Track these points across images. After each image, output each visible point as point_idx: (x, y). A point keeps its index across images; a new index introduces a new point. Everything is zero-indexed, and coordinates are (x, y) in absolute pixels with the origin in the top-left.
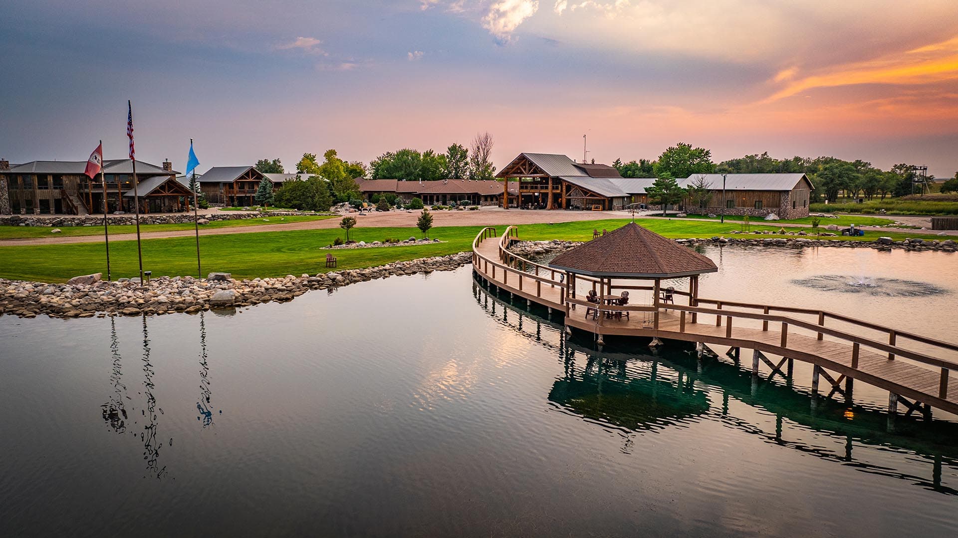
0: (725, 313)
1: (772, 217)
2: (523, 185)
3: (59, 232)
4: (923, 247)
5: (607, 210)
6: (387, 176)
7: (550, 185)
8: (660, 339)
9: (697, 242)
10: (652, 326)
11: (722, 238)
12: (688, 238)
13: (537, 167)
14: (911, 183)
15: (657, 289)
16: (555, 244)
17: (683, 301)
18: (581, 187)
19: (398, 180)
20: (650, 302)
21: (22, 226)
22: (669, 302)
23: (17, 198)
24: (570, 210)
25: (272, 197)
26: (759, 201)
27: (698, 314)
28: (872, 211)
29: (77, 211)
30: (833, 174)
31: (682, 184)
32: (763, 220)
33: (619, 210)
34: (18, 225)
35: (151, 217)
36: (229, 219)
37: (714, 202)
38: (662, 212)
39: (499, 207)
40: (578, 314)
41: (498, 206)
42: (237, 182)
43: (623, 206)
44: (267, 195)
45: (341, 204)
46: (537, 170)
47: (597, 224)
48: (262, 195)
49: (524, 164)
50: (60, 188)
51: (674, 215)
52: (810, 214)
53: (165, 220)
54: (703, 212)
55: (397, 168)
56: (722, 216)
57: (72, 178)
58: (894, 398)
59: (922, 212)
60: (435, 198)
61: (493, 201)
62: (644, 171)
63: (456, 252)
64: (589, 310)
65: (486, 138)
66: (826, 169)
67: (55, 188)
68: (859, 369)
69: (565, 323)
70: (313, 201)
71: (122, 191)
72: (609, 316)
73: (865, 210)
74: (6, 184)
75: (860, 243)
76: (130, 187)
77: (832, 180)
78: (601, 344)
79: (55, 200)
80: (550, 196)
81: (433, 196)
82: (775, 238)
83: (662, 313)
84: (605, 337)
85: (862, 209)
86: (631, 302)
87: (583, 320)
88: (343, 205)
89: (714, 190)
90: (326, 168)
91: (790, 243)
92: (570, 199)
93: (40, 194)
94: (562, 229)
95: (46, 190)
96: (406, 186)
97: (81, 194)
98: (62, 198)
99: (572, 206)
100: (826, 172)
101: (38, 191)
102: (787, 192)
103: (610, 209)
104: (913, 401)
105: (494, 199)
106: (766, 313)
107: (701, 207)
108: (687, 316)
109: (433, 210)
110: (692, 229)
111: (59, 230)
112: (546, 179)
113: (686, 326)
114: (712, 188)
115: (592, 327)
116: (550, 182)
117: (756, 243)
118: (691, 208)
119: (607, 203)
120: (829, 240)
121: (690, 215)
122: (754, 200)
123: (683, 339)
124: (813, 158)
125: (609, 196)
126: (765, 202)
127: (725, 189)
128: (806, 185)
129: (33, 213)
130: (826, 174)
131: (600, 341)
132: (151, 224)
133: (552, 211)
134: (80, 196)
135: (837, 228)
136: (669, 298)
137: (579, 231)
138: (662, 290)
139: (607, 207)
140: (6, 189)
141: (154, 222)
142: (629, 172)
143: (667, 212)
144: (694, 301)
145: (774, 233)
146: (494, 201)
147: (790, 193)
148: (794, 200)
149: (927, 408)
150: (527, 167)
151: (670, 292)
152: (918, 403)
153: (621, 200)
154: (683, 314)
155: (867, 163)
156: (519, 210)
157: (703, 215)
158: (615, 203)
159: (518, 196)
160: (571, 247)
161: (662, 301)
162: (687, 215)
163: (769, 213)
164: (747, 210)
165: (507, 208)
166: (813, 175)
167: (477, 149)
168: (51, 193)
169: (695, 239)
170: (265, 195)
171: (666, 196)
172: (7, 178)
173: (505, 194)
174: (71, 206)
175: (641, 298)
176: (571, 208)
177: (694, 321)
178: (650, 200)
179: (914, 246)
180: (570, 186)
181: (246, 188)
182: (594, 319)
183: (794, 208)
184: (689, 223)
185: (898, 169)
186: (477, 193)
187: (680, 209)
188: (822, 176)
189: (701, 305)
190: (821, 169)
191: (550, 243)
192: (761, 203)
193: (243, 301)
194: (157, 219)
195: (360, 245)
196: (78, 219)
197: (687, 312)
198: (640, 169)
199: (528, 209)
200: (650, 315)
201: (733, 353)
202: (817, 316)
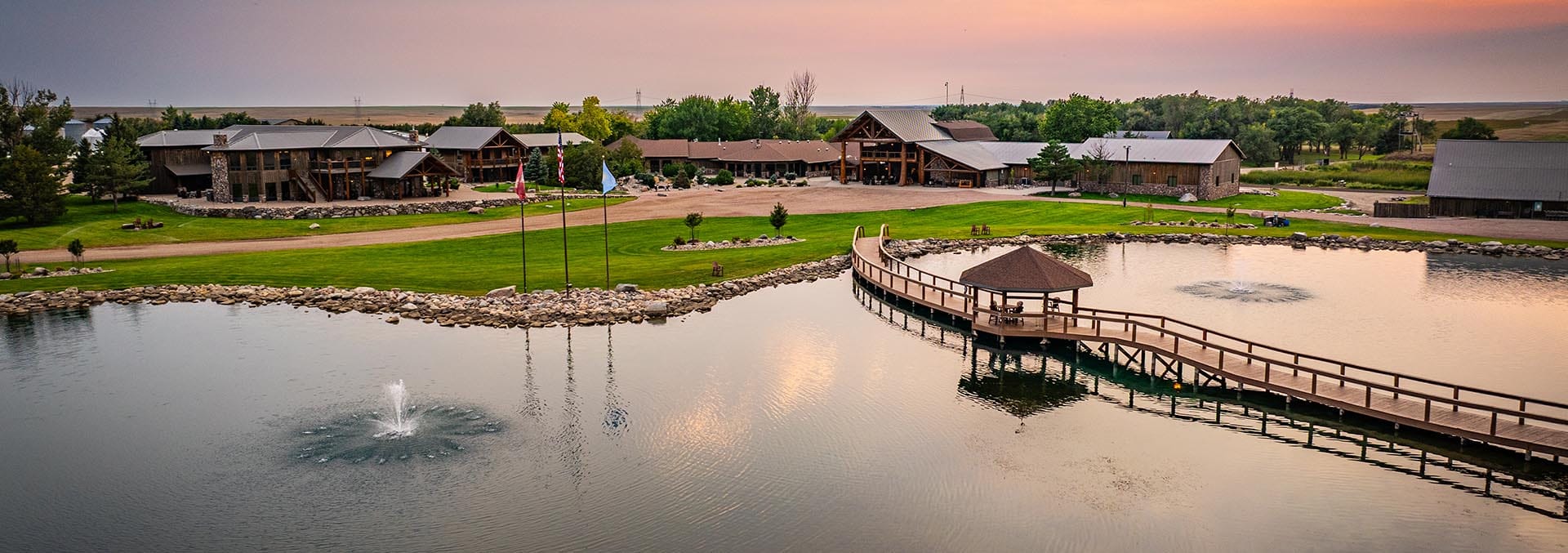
0: (1096, 318)
1: (1188, 197)
2: (865, 152)
3: (318, 227)
4: (1338, 245)
5: (979, 187)
6: (671, 133)
7: (903, 153)
8: (1049, 339)
9: (1089, 239)
10: (1042, 329)
11: (1118, 234)
12: (1078, 233)
13: (887, 130)
14: (1398, 136)
15: (1046, 299)
16: (931, 243)
17: (1068, 309)
18: (945, 157)
19: (689, 141)
20: (1040, 310)
21: (259, 219)
22: (1056, 310)
23: (238, 180)
24: (930, 186)
25: (546, 174)
26: (1173, 177)
27: (1078, 319)
28: (1328, 182)
29: (314, 197)
30: (1290, 124)
31: (1076, 151)
32: (1178, 201)
33: (994, 186)
34: (253, 218)
35: (411, 205)
36: (503, 206)
37: (1117, 178)
38: (1049, 189)
39: (833, 179)
40: (983, 319)
41: (830, 178)
42: (483, 150)
43: (999, 181)
44: (541, 172)
45: (624, 178)
46: (886, 133)
47: (970, 211)
48: (533, 172)
49: (869, 124)
50: (288, 168)
51: (1064, 195)
52: (1242, 189)
53: (428, 209)
54: (1103, 189)
55: (684, 123)
56: (1124, 196)
57: (300, 153)
58: (1197, 371)
59: (1388, 185)
60: (745, 167)
61: (822, 170)
62: (1026, 129)
63: (829, 255)
64: (991, 316)
65: (807, 78)
66: (1279, 116)
67: (282, 168)
68: (1178, 354)
69: (973, 327)
70: (595, 177)
71: (365, 170)
72: (1007, 322)
73: (1319, 181)
74: (225, 164)
75: (1272, 239)
76: (373, 164)
77: (1288, 132)
78: (1002, 343)
79: (282, 183)
80: (903, 168)
81: (743, 165)
82: (1179, 233)
83: (1050, 318)
84: (1006, 338)
85: (1316, 179)
86: (1025, 311)
87: (987, 325)
88: (627, 180)
89: (1116, 161)
90: (586, 123)
91: (1194, 239)
92: (929, 172)
93: (267, 176)
94: (928, 218)
95: (272, 171)
96: (700, 149)
97: (316, 175)
98: (290, 180)
99: (932, 180)
100: (1279, 121)
101: (264, 172)
102: (1207, 165)
103: (983, 185)
104: (1212, 375)
105: (824, 168)
106: (1127, 318)
107: (1100, 183)
108: (1068, 321)
109: (748, 186)
110: (1088, 217)
111: (318, 225)
112: (899, 145)
113: (1068, 329)
114: (1114, 159)
115: (996, 331)
116: (903, 149)
117: (1155, 239)
118: (1086, 185)
119: (978, 178)
120: (1239, 236)
121: (1087, 194)
122: (1168, 175)
123: (1065, 338)
124: (1263, 100)
125: (980, 169)
126: (1180, 177)
127: (1129, 160)
128: (1235, 154)
129: (258, 201)
130: (1280, 124)
131: (1002, 341)
132: (411, 214)
133: (905, 189)
134: (314, 177)
135: (1262, 214)
136: (1055, 306)
137: (950, 222)
138: (1050, 299)
139: (978, 183)
140: (226, 171)
141: (415, 211)
142: (1005, 130)
143: (1057, 189)
144: (1076, 309)
145: (1182, 224)
146: (824, 171)
147: (1212, 167)
148: (1218, 175)
149: (1223, 379)
150: (873, 130)
151: (1057, 301)
152: (1215, 376)
153: (997, 173)
154: (1066, 319)
155: (1343, 102)
156: (860, 185)
157: (1102, 193)
158: (989, 177)
159: (858, 166)
160: (949, 246)
161: (1050, 310)
162: (1082, 193)
163: (1185, 192)
164: (1158, 188)
165: (846, 183)
166: (1261, 124)
167: (793, 94)
168: (278, 175)
169: (1087, 235)
170: (538, 171)
171: (1055, 170)
172: (226, 157)
173: (842, 164)
174: (305, 190)
175: (1033, 306)
176: (930, 183)
177: (1075, 325)
178: (1035, 175)
179: (1329, 243)
180: (929, 155)
181: (492, 158)
182: (996, 324)
183: (1217, 185)
184: (1083, 208)
185: (1389, 110)
186: (801, 161)
187: (1074, 185)
188: (1273, 126)
189: (1080, 313)
190: (1274, 115)
191: (924, 242)
192: (1175, 179)
193: (671, 311)
194: (419, 207)
195: (709, 245)
196: (326, 209)
197: (1069, 318)
198: (1020, 126)
199: (873, 184)
200: (1041, 320)
201: (1104, 349)
202: (1160, 320)
